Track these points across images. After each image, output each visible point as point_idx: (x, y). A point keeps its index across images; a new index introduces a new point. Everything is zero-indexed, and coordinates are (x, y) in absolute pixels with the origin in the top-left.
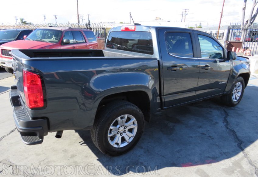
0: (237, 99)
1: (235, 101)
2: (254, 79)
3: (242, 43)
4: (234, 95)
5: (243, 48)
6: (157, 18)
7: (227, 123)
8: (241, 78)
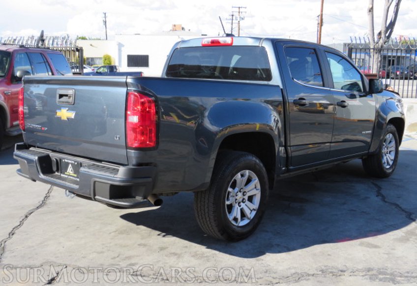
0: (390, 165)
1: (388, 167)
2: (409, 140)
4: (385, 158)
6: (175, 26)
7: (383, 196)
8: (392, 127)
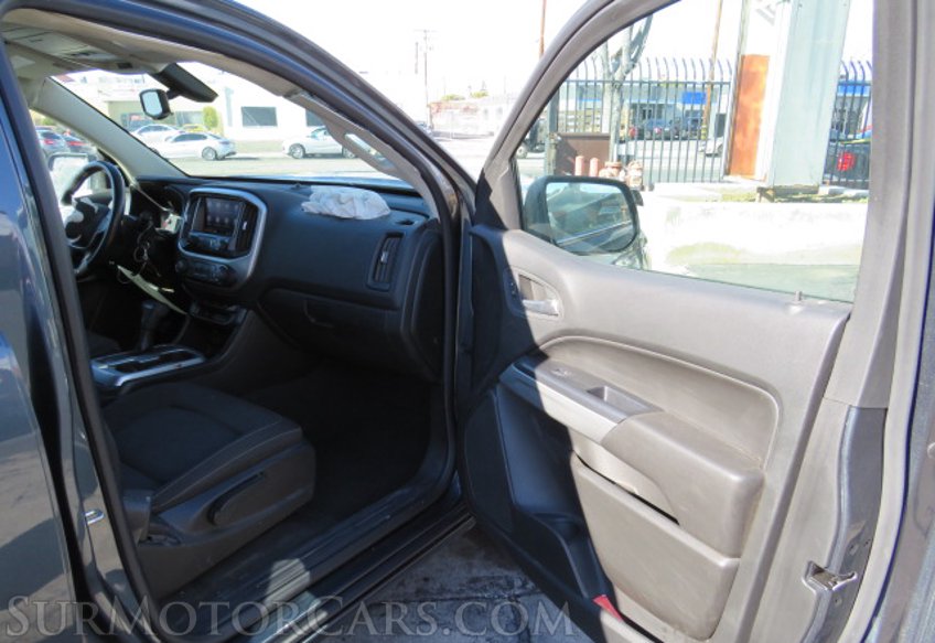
3: (607, 138)
5: (615, 158)
